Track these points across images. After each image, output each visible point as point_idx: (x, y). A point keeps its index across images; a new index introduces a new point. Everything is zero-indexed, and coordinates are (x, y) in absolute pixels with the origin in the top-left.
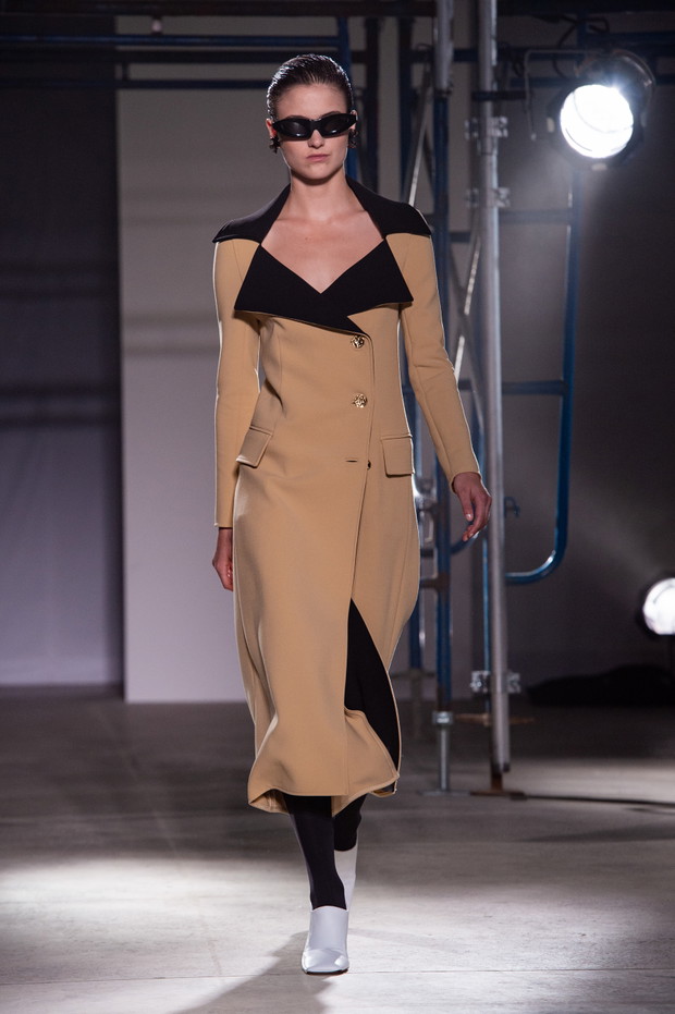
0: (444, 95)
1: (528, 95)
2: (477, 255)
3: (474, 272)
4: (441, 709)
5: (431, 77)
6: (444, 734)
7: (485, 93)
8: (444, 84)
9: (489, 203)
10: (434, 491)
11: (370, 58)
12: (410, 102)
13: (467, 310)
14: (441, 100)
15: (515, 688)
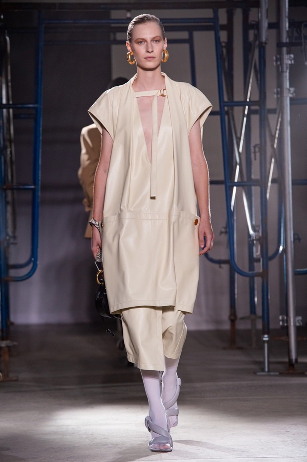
0: (264, 45)
1: (303, 44)
2: (280, 120)
3: (278, 128)
4: (264, 334)
5: (258, 36)
6: (266, 345)
7: (283, 43)
8: (264, 39)
9: (285, 95)
10: (260, 231)
11: (229, 27)
12: (248, 48)
13: (275, 146)
14: (262, 47)
15: (300, 323)
